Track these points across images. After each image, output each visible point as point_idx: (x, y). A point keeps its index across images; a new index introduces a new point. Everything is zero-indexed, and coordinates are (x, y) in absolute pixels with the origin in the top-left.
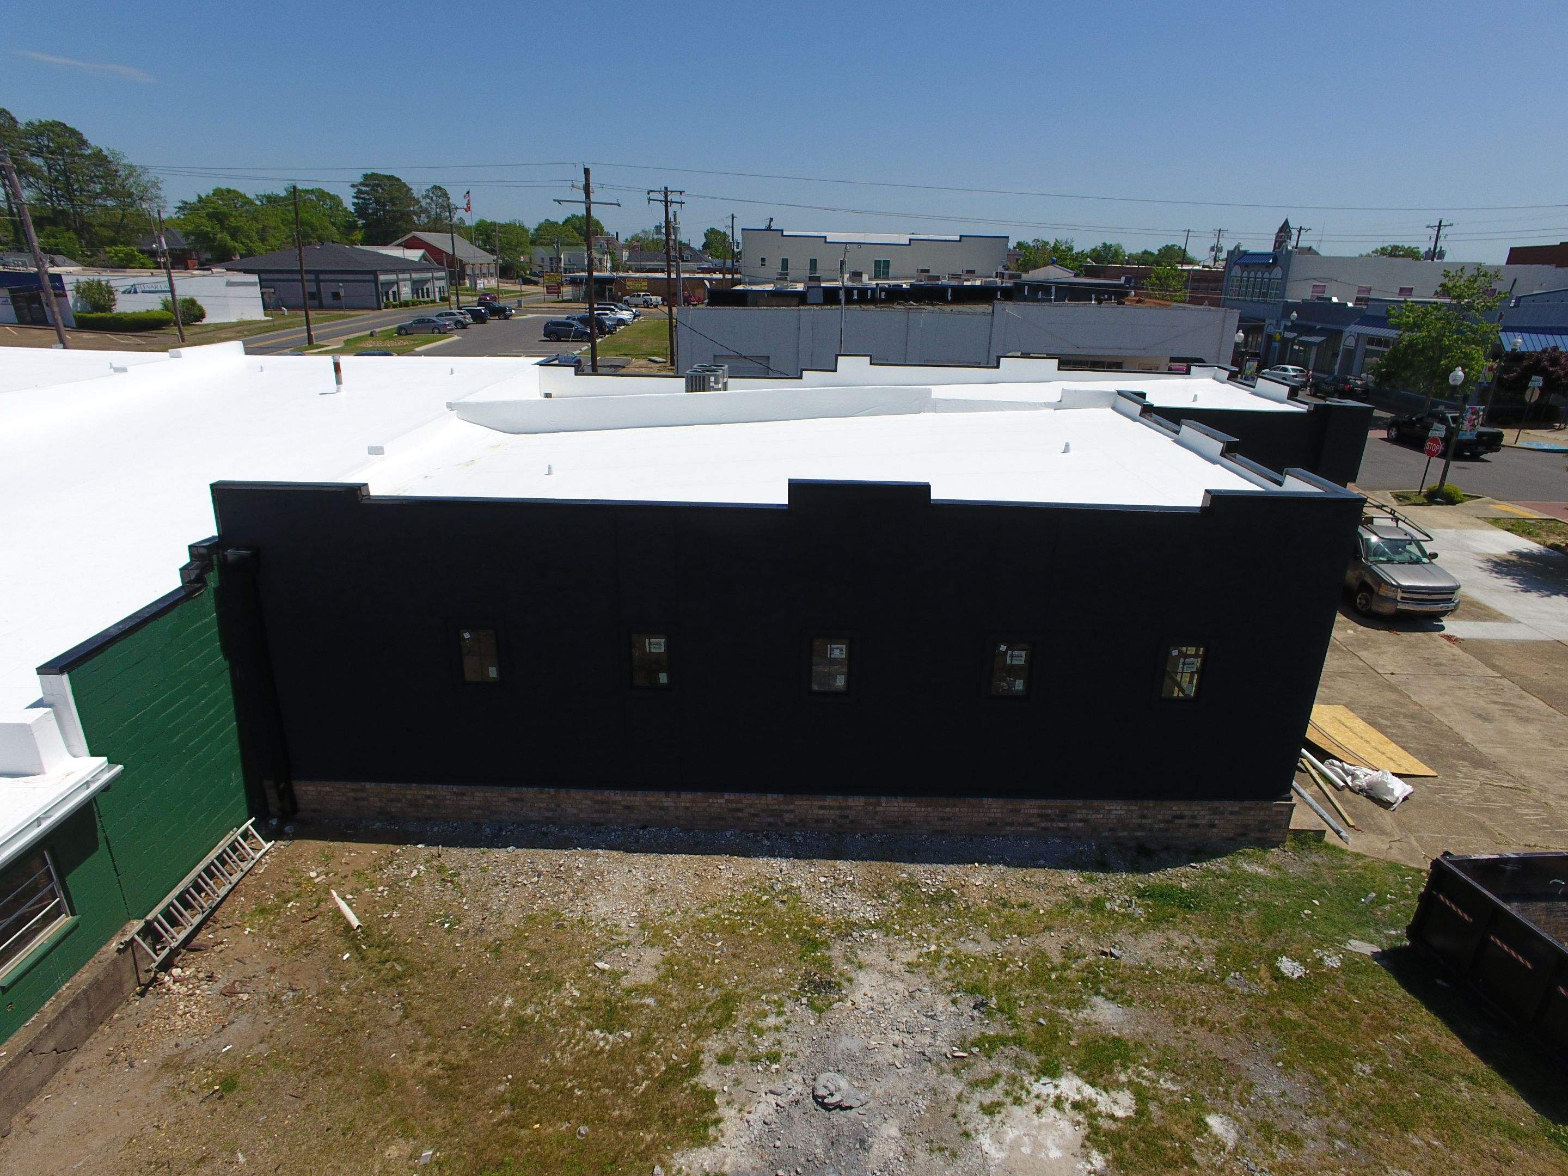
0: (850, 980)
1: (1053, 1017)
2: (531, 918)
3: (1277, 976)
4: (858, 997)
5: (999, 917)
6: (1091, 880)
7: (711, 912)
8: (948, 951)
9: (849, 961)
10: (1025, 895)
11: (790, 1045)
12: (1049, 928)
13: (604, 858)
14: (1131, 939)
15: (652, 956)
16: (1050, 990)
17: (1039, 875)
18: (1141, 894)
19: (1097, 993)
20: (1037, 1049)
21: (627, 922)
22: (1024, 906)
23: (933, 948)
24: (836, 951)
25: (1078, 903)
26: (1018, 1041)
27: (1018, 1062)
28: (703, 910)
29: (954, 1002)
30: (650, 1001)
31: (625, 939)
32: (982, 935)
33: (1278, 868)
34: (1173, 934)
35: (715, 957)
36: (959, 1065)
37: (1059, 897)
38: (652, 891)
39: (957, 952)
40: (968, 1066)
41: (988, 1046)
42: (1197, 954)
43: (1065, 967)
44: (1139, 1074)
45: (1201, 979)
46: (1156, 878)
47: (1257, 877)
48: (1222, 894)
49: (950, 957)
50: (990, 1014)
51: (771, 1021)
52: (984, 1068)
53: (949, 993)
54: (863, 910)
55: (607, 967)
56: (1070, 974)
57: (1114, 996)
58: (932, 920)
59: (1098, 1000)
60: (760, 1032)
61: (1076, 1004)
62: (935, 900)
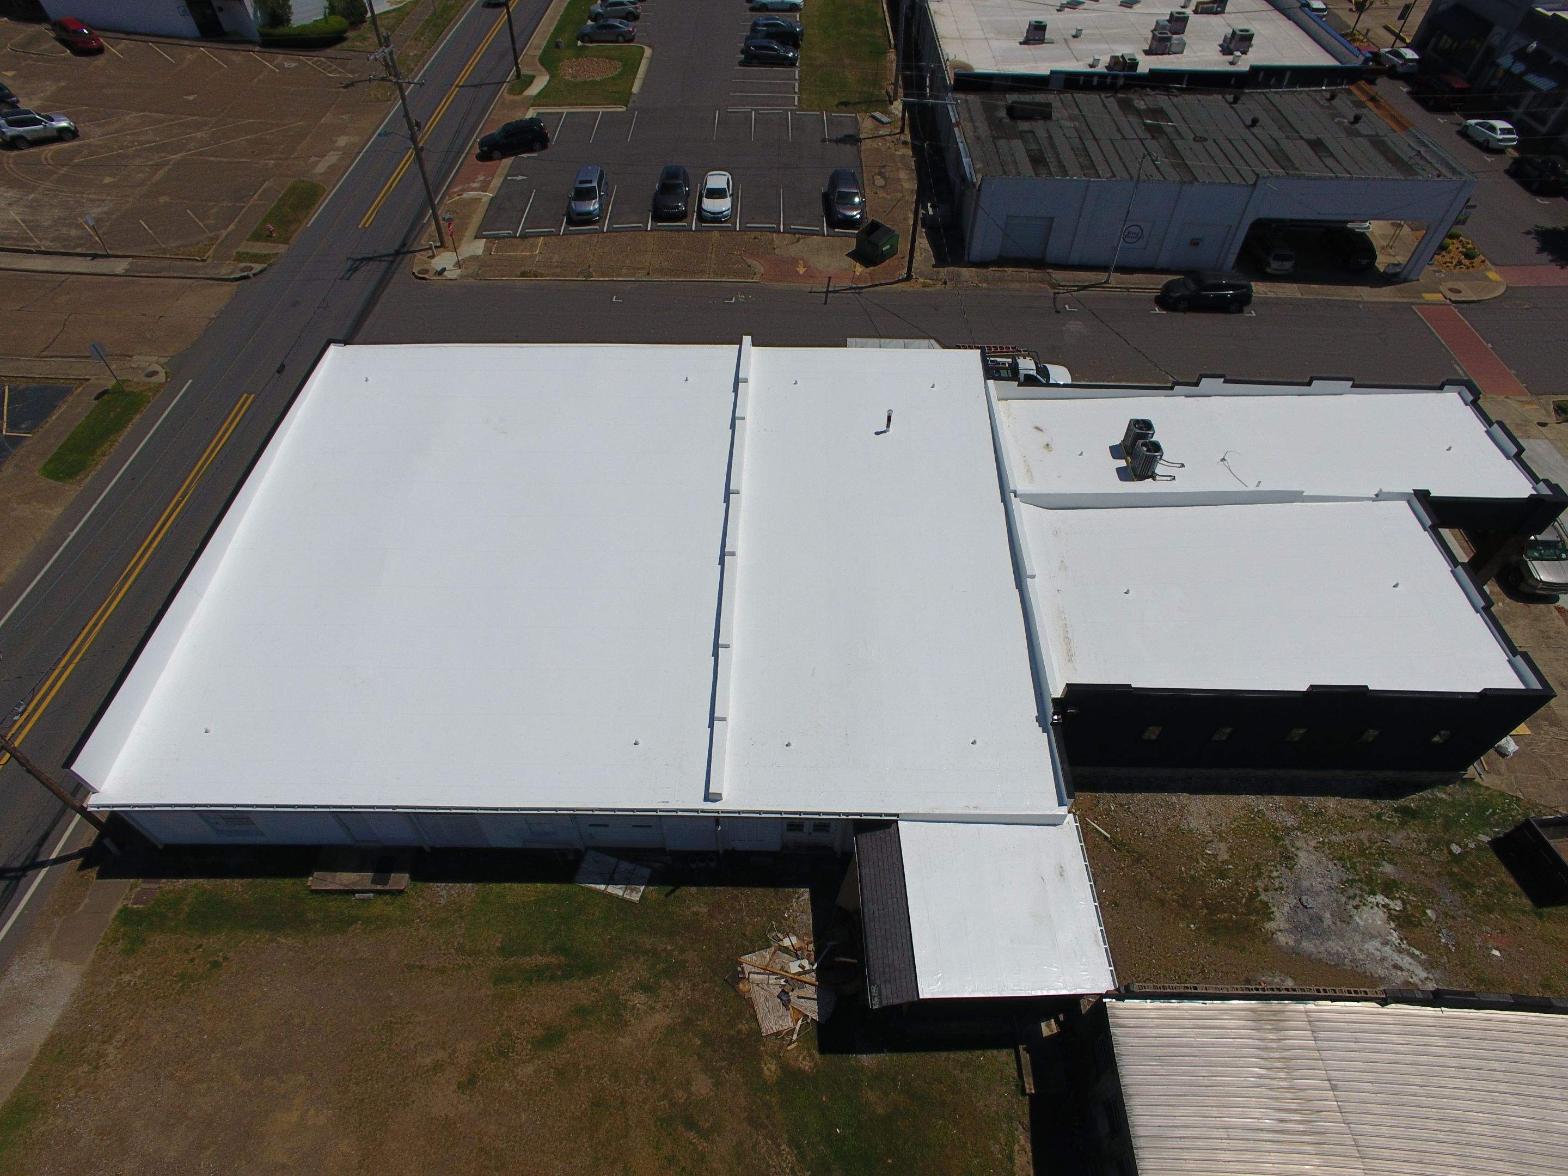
0: (1296, 855)
1: (1370, 870)
2: (1169, 829)
3: (1450, 852)
4: (1301, 862)
5: (1342, 823)
6: (1375, 803)
7: (1236, 823)
8: (1326, 840)
9: (1293, 846)
10: (1351, 812)
11: (1285, 884)
12: (1362, 829)
13: (1184, 798)
14: (1393, 834)
15: (1223, 846)
16: (1368, 859)
17: (1355, 802)
18: (1396, 810)
19: (1384, 860)
20: (1367, 884)
21: (1205, 829)
22: (1350, 817)
23: (1321, 839)
24: (1287, 842)
25: (1372, 816)
26: (1360, 880)
27: (1361, 889)
28: (1231, 823)
29: (1335, 865)
30: (1231, 866)
31: (1210, 839)
32: (1337, 832)
33: (1451, 795)
34: (1410, 831)
35: (1246, 846)
36: (1343, 891)
37: (1363, 813)
38: (1210, 815)
39: (1330, 840)
40: (1346, 891)
41: (1351, 882)
42: (1419, 842)
43: (1370, 848)
44: (1403, 894)
45: (1421, 854)
46: (1401, 802)
47: (1441, 799)
48: (1428, 810)
49: (1328, 844)
50: (1348, 870)
51: (1275, 874)
52: (1351, 892)
53: (1332, 860)
54: (1291, 822)
55: (1210, 852)
56: (1373, 851)
57: (1390, 861)
58: (1317, 825)
59: (1384, 863)
60: (1273, 878)
61: (1378, 865)
62: (1316, 815)
